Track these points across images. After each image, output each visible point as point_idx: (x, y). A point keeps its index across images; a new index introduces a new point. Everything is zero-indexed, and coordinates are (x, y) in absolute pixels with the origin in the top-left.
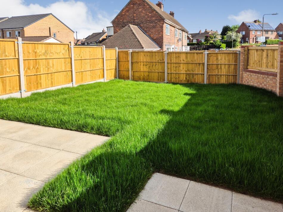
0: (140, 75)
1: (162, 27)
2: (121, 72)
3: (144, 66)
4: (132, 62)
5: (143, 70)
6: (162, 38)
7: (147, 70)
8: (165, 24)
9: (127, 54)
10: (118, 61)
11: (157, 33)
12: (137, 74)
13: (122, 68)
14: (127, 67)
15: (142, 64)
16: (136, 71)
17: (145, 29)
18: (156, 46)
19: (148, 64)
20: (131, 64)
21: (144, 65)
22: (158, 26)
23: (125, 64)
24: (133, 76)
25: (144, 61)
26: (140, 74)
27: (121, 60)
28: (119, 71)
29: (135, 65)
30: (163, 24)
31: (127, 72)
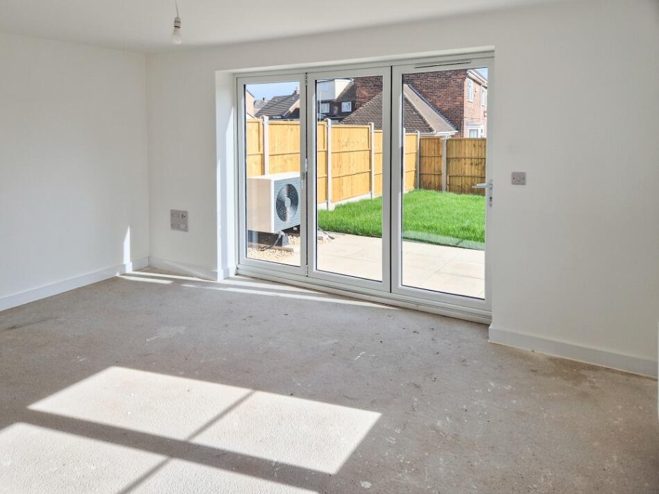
0: (463, 184)
1: (461, 86)
2: (425, 178)
3: (473, 166)
4: (447, 158)
5: (470, 174)
6: (461, 108)
7: (479, 174)
8: (467, 79)
9: (439, 143)
10: (420, 157)
11: (450, 99)
12: (458, 182)
13: (426, 170)
14: (436, 169)
15: (468, 162)
16: (456, 176)
17: (424, 90)
18: (449, 126)
19: (481, 163)
20: (445, 163)
21: (472, 164)
22: (453, 83)
23: (433, 163)
24: (449, 185)
25: (473, 156)
26: (463, 181)
27: (426, 153)
28: (420, 174)
29: (453, 164)
30: (464, 79)
31: (437, 177)
